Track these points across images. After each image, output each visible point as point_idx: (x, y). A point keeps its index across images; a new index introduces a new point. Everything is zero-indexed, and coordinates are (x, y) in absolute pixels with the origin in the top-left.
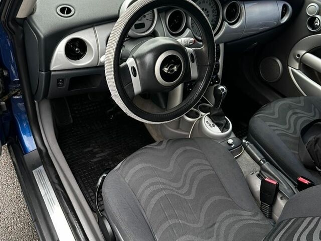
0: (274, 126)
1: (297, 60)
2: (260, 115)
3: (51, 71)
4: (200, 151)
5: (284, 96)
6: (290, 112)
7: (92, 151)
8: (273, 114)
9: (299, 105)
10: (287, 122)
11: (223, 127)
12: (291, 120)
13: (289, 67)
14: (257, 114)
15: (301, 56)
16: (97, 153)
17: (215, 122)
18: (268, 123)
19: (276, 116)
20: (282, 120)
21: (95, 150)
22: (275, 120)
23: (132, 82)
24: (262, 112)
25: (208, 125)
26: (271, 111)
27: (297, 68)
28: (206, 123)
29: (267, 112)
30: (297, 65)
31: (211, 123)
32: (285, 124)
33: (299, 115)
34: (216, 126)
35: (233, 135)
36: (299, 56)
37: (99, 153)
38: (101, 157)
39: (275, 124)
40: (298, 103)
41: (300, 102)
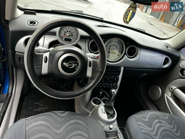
0: (143, 126)
1: (170, 91)
2: (136, 116)
3: (16, 52)
4: (86, 126)
5: (159, 110)
6: (157, 121)
7: (38, 104)
8: (145, 118)
9: (165, 118)
10: (153, 126)
11: (110, 116)
12: (156, 126)
13: (165, 94)
14: (135, 115)
15: (173, 89)
16: (40, 107)
17: (106, 111)
18: (139, 123)
19: (146, 120)
20: (149, 124)
21: (40, 105)
22: (145, 122)
23: (42, 65)
24: (138, 114)
25: (101, 111)
26: (144, 116)
27: (170, 96)
28: (101, 110)
29: (141, 115)
30: (170, 94)
31: (104, 111)
32: (151, 127)
33: (163, 124)
34: (106, 113)
35: (116, 123)
36: (172, 89)
37: (41, 107)
38: (41, 110)
39: (144, 125)
40: (164, 116)
41: (165, 116)
